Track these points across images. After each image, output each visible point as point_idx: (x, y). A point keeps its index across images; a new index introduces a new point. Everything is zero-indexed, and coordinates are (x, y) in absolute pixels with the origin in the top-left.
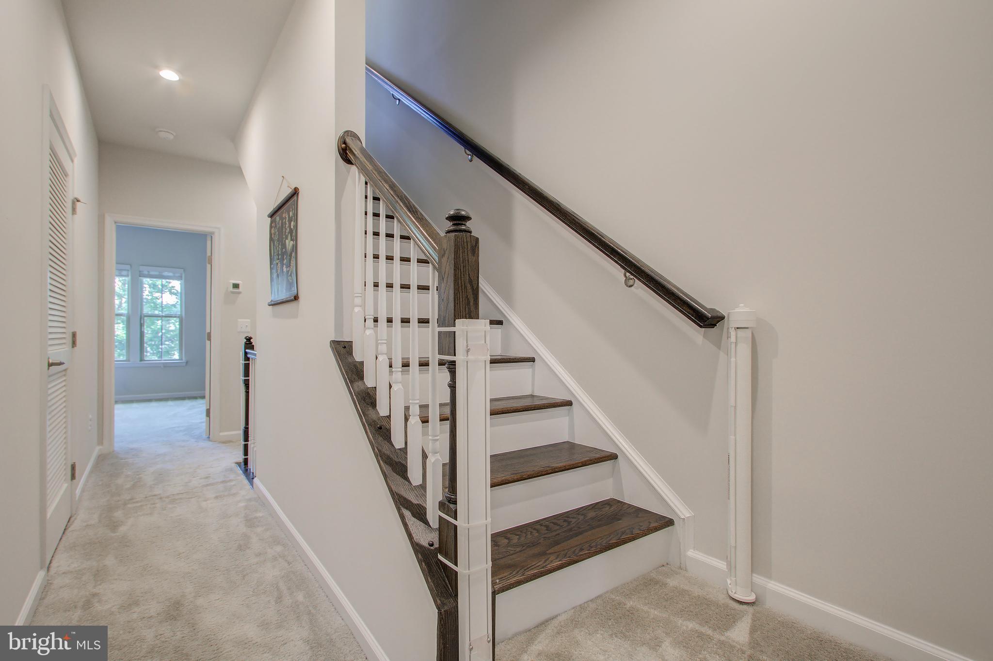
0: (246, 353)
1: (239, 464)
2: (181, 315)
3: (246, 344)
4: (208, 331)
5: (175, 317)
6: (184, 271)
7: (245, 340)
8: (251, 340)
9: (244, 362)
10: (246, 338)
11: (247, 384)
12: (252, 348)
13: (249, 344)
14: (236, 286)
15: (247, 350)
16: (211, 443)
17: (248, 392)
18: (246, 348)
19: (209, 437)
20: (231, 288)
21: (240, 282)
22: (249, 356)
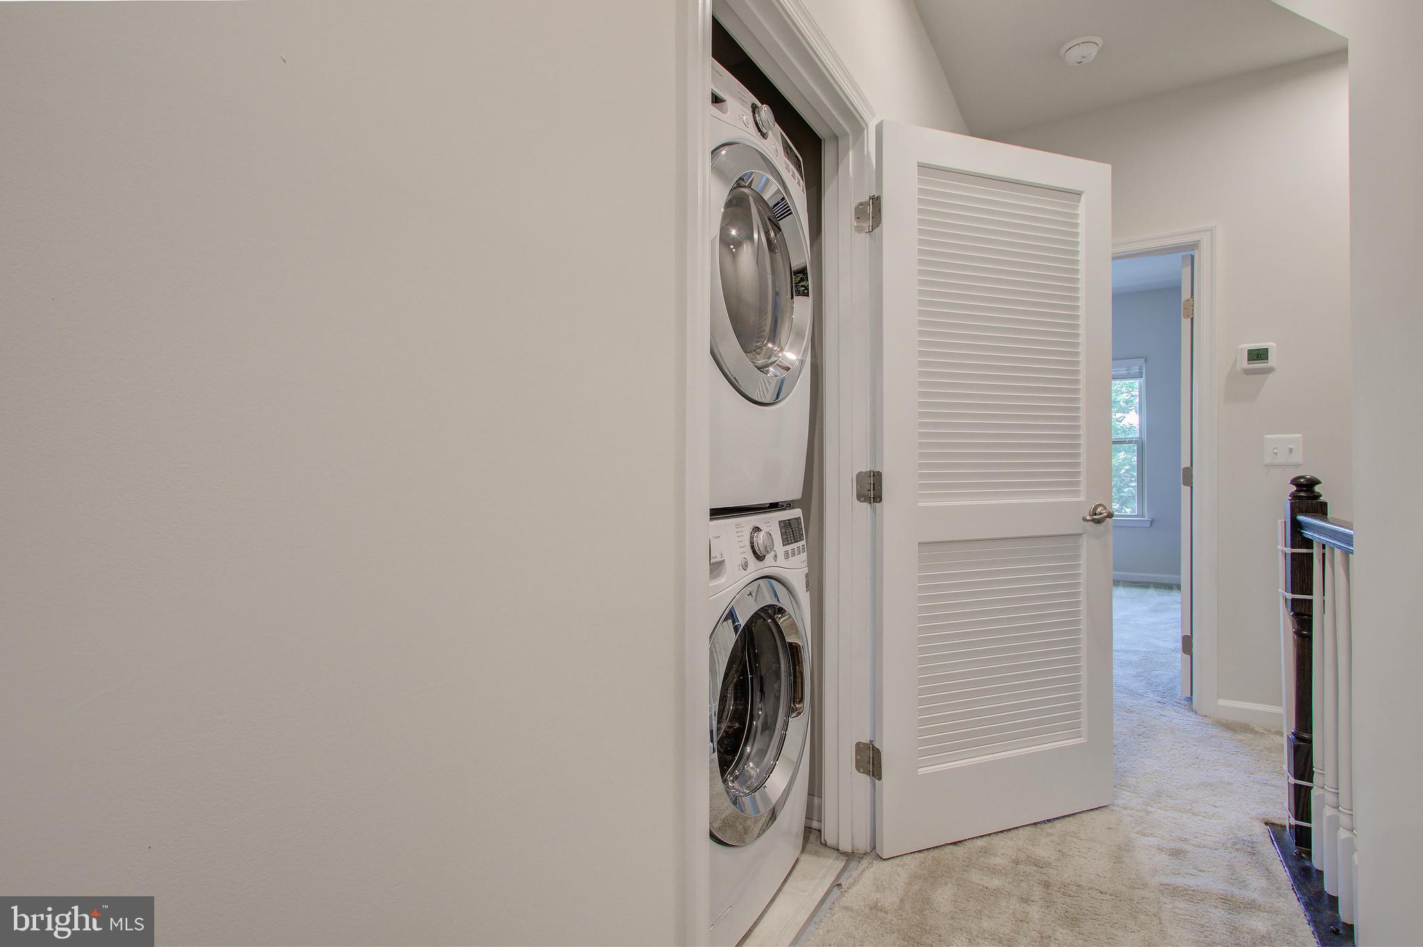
0: (1296, 527)
1: (1275, 829)
2: (1140, 438)
3: (1294, 496)
4: (1185, 463)
5: (1130, 442)
6: (1145, 361)
7: (1294, 488)
8: (1317, 488)
9: (1289, 550)
10: (1295, 482)
11: (1302, 616)
12: (1320, 510)
13: (1308, 498)
14: (1258, 355)
15: (1301, 518)
16: (1193, 718)
17: (1309, 638)
18: (1295, 510)
19: (1190, 699)
20: (1244, 363)
21: (1271, 344)
22: (1308, 534)
